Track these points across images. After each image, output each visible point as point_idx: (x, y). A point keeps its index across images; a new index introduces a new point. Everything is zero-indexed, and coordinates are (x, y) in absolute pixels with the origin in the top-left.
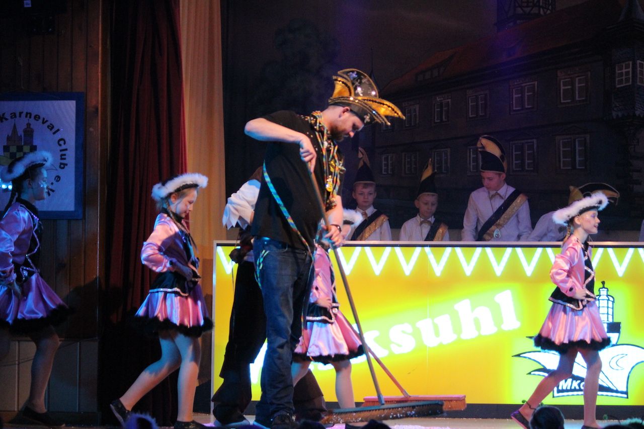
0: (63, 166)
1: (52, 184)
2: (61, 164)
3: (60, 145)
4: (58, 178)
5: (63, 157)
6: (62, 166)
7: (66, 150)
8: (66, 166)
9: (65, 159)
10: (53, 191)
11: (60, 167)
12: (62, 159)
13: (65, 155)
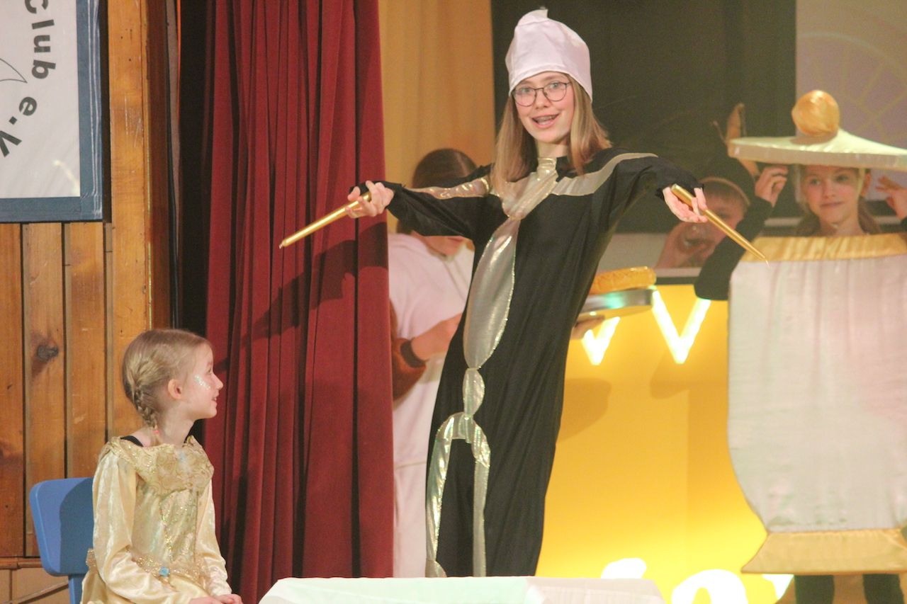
0: (42, 69)
1: (13, 121)
2: (37, 63)
3: (33, 10)
4: (29, 105)
5: (41, 44)
6: (40, 70)
7: (50, 23)
8: (50, 70)
9: (47, 49)
10: (16, 141)
11: (35, 73)
12: (38, 49)
13: (46, 38)
